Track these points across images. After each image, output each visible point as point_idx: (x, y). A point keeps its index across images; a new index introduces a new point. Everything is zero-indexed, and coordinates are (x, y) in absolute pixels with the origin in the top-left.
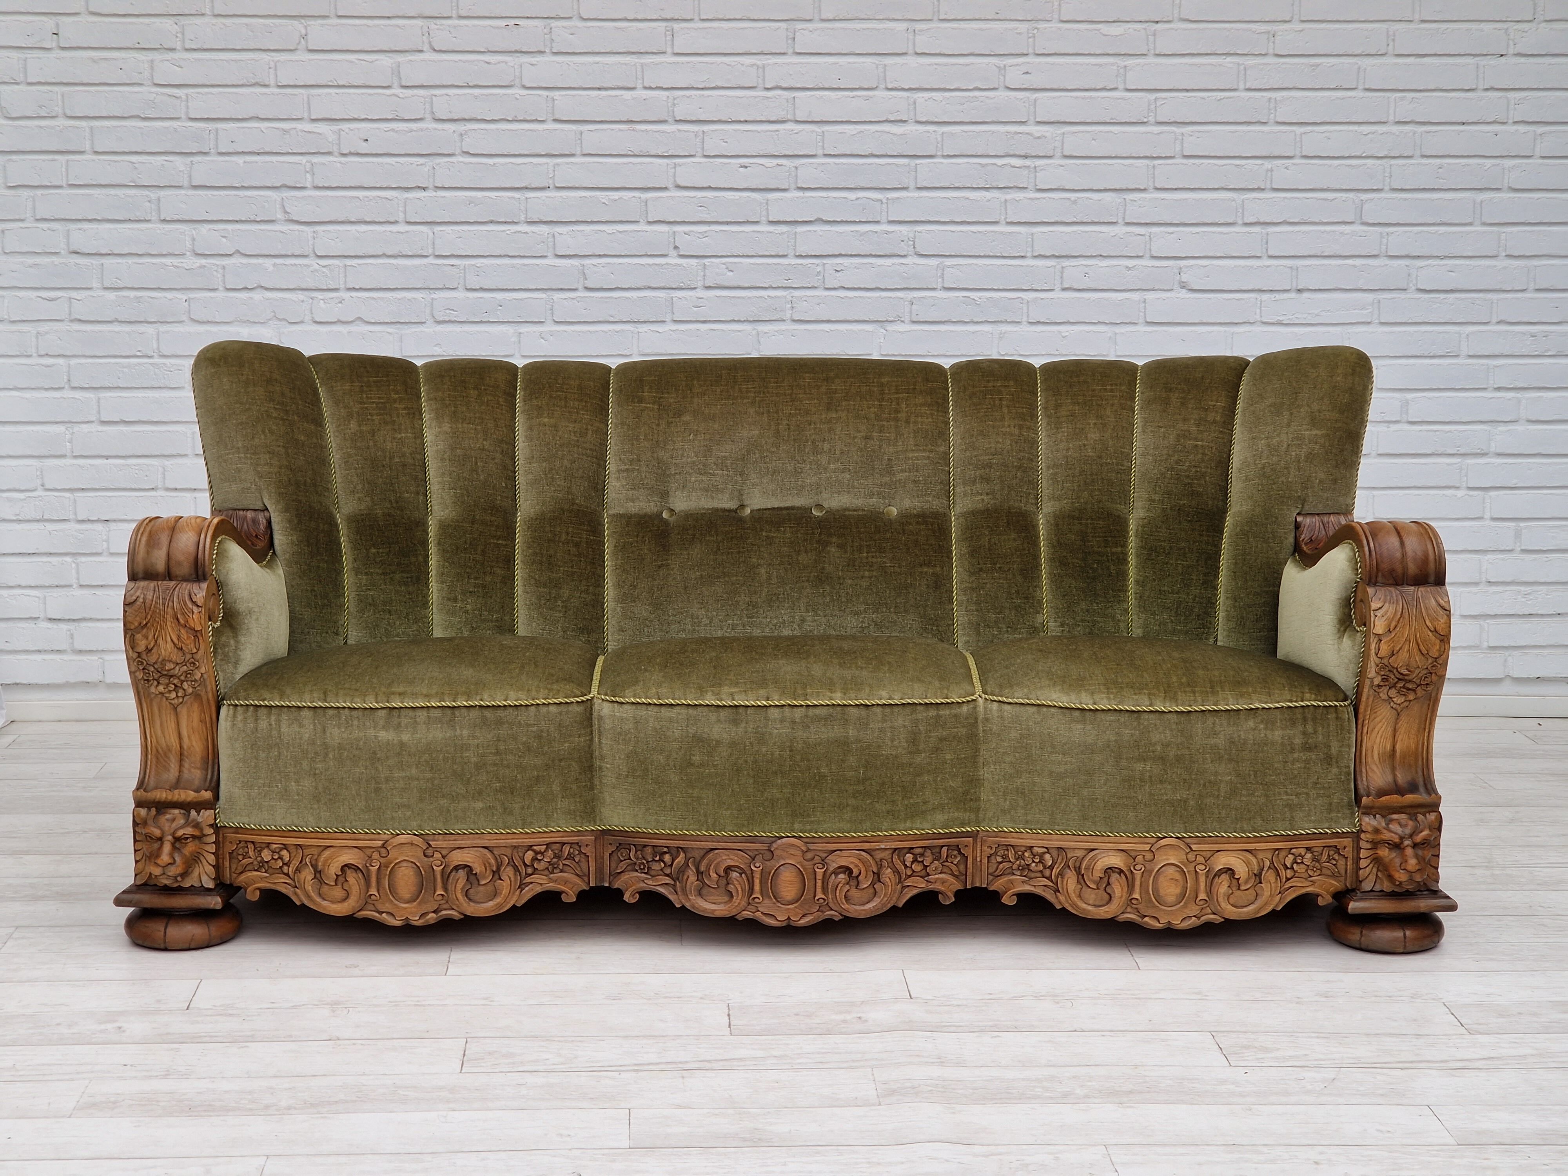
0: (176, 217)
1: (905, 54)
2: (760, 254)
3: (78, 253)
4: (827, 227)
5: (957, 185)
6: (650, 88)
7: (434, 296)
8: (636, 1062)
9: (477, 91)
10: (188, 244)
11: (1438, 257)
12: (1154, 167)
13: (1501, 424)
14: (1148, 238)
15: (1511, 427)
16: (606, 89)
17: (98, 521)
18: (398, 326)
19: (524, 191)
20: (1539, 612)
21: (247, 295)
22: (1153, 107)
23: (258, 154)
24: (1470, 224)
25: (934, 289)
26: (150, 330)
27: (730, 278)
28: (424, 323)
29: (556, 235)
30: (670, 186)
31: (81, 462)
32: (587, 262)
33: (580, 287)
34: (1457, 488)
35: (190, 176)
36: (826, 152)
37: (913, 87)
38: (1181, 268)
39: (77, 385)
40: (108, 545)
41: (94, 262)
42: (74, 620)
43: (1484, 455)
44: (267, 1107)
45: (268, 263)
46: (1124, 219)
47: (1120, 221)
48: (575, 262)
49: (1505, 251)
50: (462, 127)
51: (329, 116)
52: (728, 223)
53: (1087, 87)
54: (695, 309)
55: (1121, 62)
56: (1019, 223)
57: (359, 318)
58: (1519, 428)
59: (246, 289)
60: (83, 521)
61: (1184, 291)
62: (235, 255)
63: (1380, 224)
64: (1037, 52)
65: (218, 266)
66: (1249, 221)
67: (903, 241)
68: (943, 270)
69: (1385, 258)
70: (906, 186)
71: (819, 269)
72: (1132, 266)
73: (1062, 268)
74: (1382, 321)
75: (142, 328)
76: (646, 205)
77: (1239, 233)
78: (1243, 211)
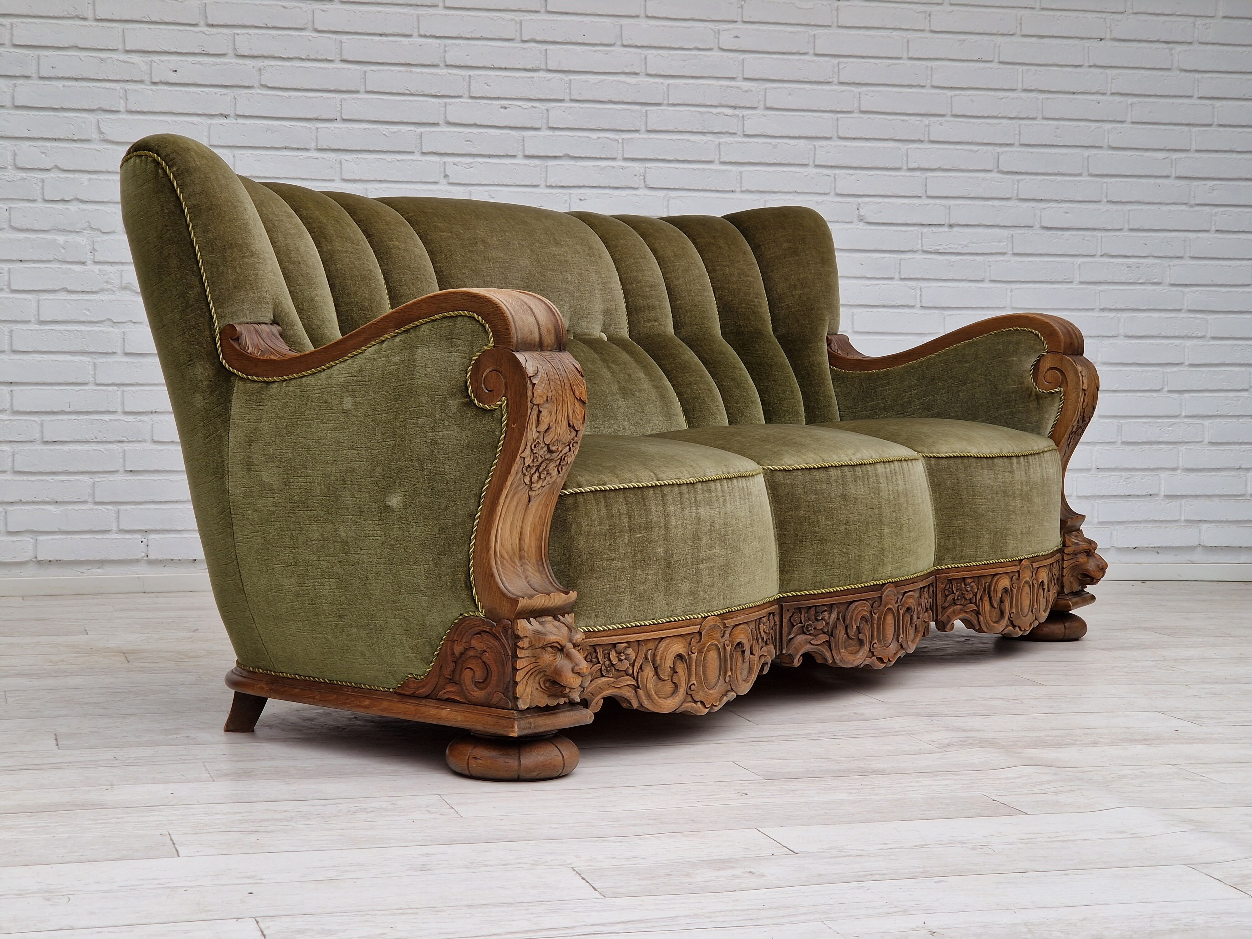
1: (637, 16)
2: (517, 183)
4: (573, 162)
5: (680, 129)
6: (425, 36)
9: (274, 32)
10: (10, 159)
11: (1056, 201)
12: (837, 119)
13: (1105, 338)
14: (833, 179)
15: (1112, 341)
16: (386, 35)
19: (315, 122)
20: (1136, 493)
21: (64, 206)
22: (836, 70)
23: (76, 79)
24: (1080, 175)
29: (343, 161)
30: (441, 122)
32: (369, 185)
35: (13, 98)
36: (573, 97)
37: (645, 44)
38: (859, 204)
45: (84, 178)
46: (814, 162)
47: (811, 163)
48: (360, 185)
49: (1107, 197)
50: (260, 63)
51: (143, 49)
53: (785, 50)
55: (812, 31)
56: (731, 163)
58: (1121, 342)
59: (63, 201)
61: (861, 224)
62: (53, 170)
63: (1012, 173)
64: (745, 20)
65: (37, 179)
66: (912, 167)
67: (636, 176)
68: (668, 201)
69: (1016, 201)
70: (638, 129)
71: (566, 198)
72: (820, 201)
73: (765, 201)
74: (1015, 252)
76: (421, 138)
77: (904, 176)
78: (907, 158)
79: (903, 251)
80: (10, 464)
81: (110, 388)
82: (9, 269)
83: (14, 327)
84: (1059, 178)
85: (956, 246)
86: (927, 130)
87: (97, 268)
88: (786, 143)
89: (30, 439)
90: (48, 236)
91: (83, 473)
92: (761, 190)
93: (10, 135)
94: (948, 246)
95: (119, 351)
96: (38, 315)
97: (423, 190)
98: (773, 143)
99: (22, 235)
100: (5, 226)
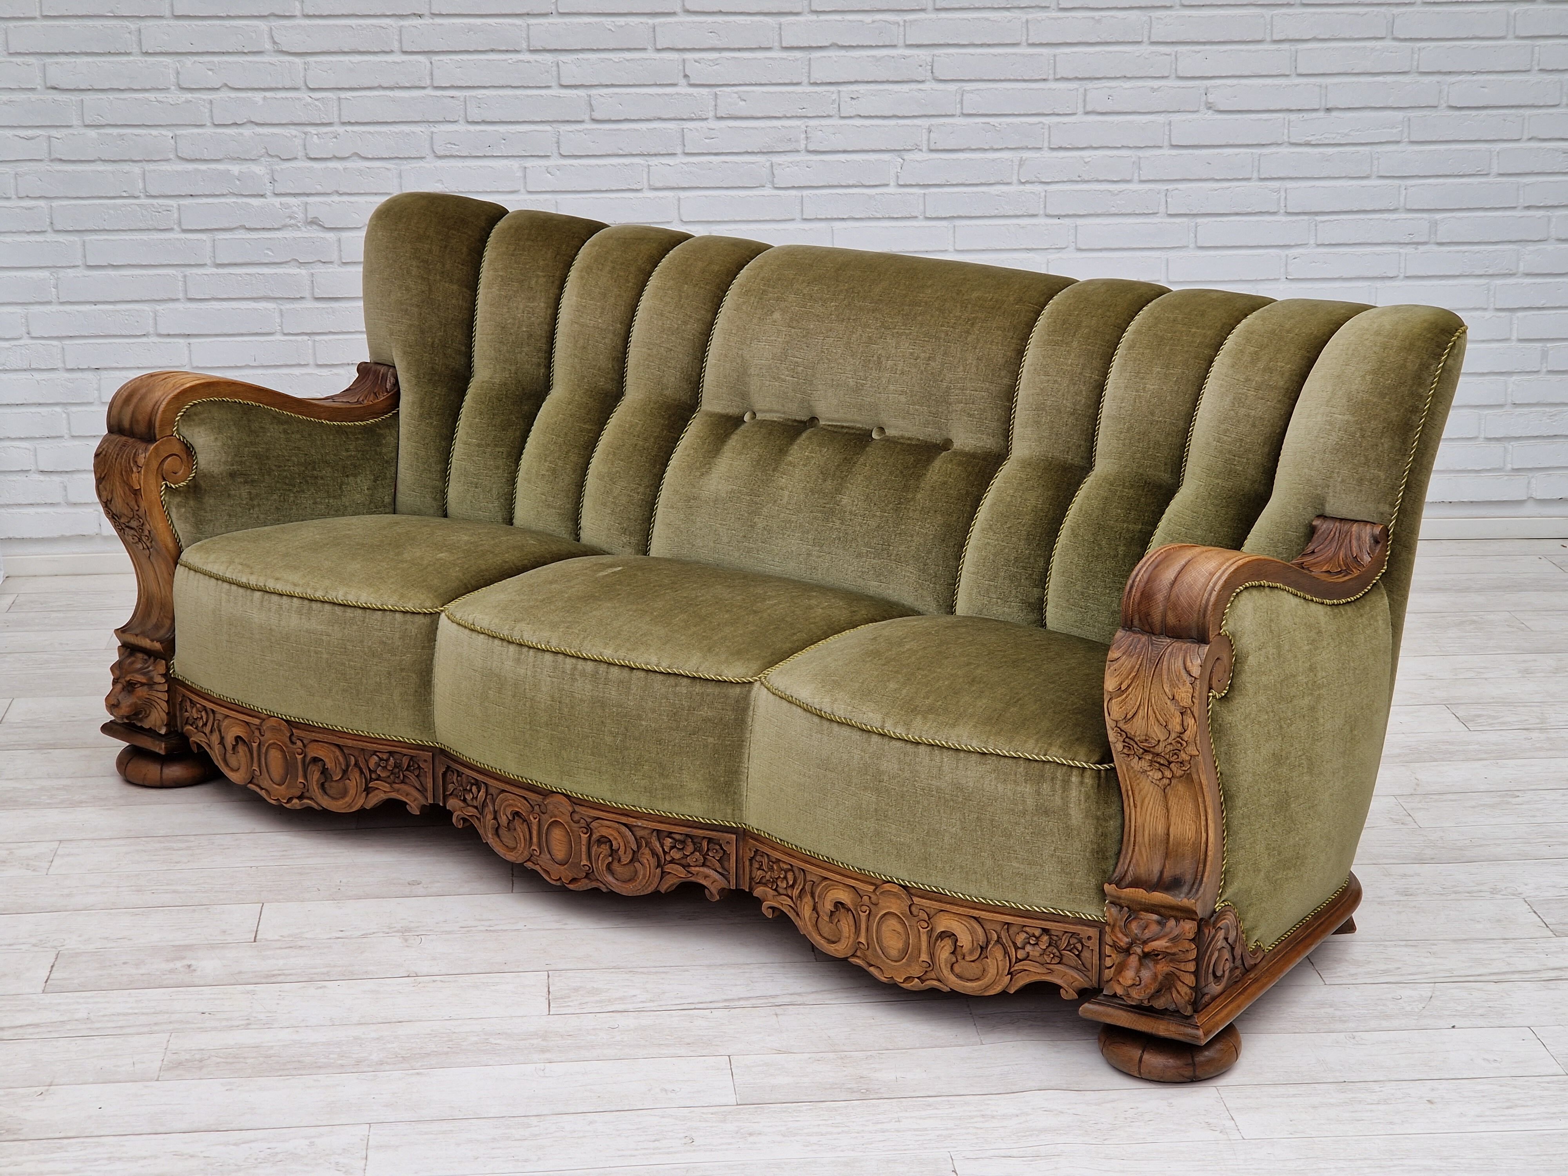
0: (158, 50)
2: (774, 82)
3: (55, 88)
4: (843, 53)
5: (977, 6)
7: (433, 129)
8: (725, 997)
10: (172, 78)
11: (1469, 73)
13: (1530, 243)
14: (1173, 56)
15: (1540, 246)
17: (89, 369)
18: (397, 161)
19: (525, 17)
21: (236, 130)
24: (1503, 38)
25: (953, 116)
26: (136, 169)
27: (742, 108)
28: (424, 158)
29: (561, 63)
30: (679, 10)
31: (68, 308)
32: (593, 92)
33: (587, 118)
34: (1485, 309)
35: (172, 5)
38: (1207, 89)
39: (60, 228)
40: (100, 393)
41: (73, 98)
43: (1512, 275)
44: (358, 1063)
45: (258, 97)
46: (1149, 38)
47: (1145, 40)
48: (582, 92)
49: (1538, 65)
52: (739, 50)
54: (707, 141)
56: (1041, 45)
57: (356, 154)
58: (1549, 247)
59: (235, 124)
60: (72, 370)
61: (1210, 112)
62: (223, 89)
63: (1411, 40)
65: (204, 100)
66: (1278, 39)
67: (921, 65)
68: (962, 95)
69: (1416, 75)
70: (923, 7)
71: (834, 96)
72: (1157, 87)
73: (1085, 90)
74: (1413, 140)
75: (126, 167)
76: (654, 31)
77: (1267, 50)
78: (1272, 27)
79: (1263, 145)
81: (299, 338)
82: (179, 205)
83: (188, 271)
84: (1475, 43)
85: (1334, 135)
87: (277, 201)
88: (1112, 17)
90: (220, 167)
92: (1080, 76)
93: (171, 50)
94: (1324, 136)
95: (307, 294)
96: (214, 257)
97: (658, 94)
98: (1097, 18)
99: (190, 167)
100: (172, 156)
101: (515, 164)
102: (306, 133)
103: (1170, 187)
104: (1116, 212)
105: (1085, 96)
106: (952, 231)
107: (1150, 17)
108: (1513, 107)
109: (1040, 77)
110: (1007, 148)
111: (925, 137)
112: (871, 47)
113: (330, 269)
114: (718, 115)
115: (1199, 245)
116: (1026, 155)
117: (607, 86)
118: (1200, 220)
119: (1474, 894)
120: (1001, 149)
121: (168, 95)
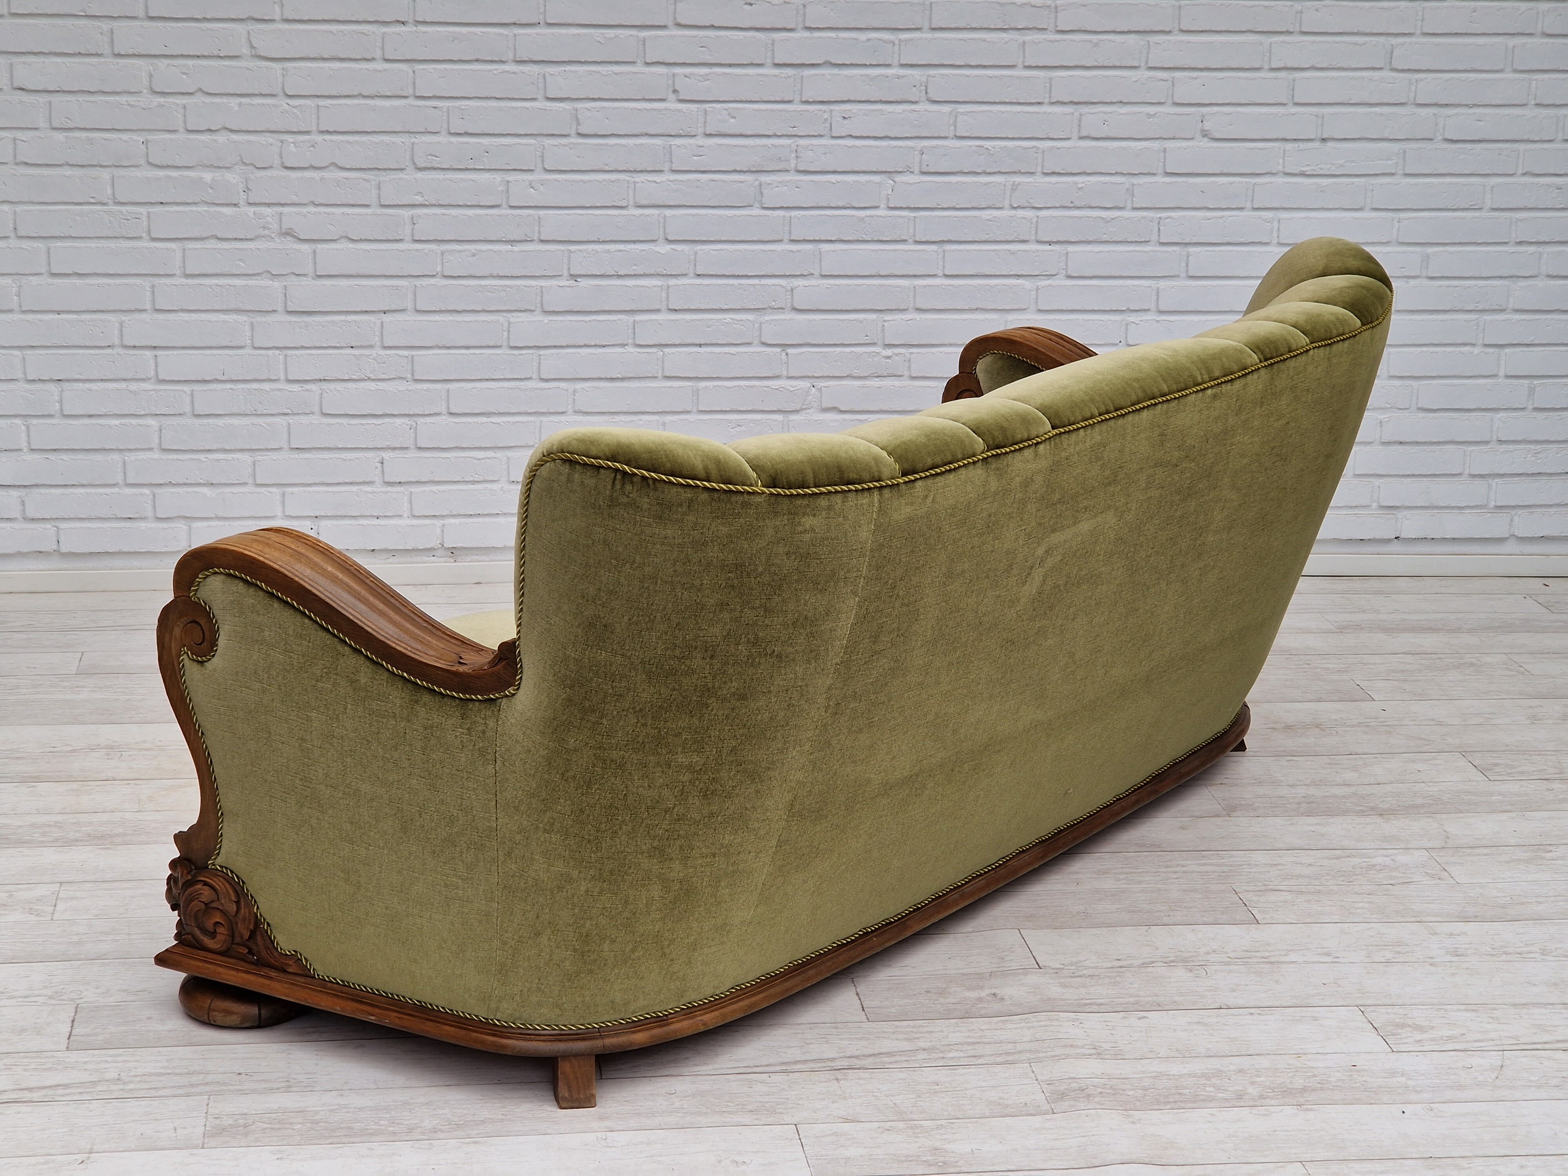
0: (131, 52)
2: (765, 99)
3: (22, 89)
4: (835, 71)
5: (973, 26)
7: (414, 140)
8: (780, 1060)
10: (145, 82)
11: (1466, 105)
12: (1180, 7)
13: (1520, 279)
14: (1170, 83)
15: (1531, 282)
17: (51, 380)
18: (376, 172)
19: (513, 28)
20: (1548, 471)
21: (210, 137)
24: (1500, 71)
25: (946, 138)
26: (105, 174)
27: (732, 125)
28: (404, 169)
29: (547, 75)
30: (670, 23)
31: (30, 317)
32: (579, 105)
33: (573, 132)
34: (1473, 345)
35: (146, 6)
38: (1203, 116)
39: (24, 234)
40: (61, 405)
42: (25, 486)
43: (1502, 311)
44: (411, 1130)
45: (234, 102)
46: (1147, 63)
47: (1143, 65)
48: (568, 106)
49: (1535, 99)
52: (730, 65)
54: (695, 158)
56: (1037, 67)
57: (334, 164)
58: (1540, 283)
59: (210, 130)
60: (33, 381)
61: (1206, 139)
62: (196, 94)
63: (1409, 71)
65: (177, 105)
66: (1276, 67)
67: (915, 86)
68: (956, 117)
69: (1413, 106)
70: (919, 27)
71: (826, 116)
72: (1153, 113)
73: (1081, 115)
74: (1407, 172)
75: (95, 172)
76: (644, 44)
77: (1264, 78)
78: (1270, 55)
79: (1258, 174)
80: (156, 441)
81: (270, 352)
82: (148, 213)
83: (156, 281)
84: (1473, 76)
85: (1328, 166)
86: (1299, 17)
87: (250, 211)
88: (1110, 40)
89: (179, 412)
90: (192, 174)
91: (242, 450)
92: (1075, 101)
93: (144, 53)
94: (1319, 166)
96: (184, 267)
97: (647, 110)
98: (1095, 41)
99: (161, 173)
100: (142, 162)
101: (498, 177)
102: (282, 142)
103: (1164, 215)
104: (1108, 239)
105: (1080, 121)
106: (941, 256)
107: (1148, 42)
108: (1507, 141)
109: (1035, 101)
110: (1000, 172)
111: (917, 159)
112: (865, 66)
113: (304, 281)
114: (708, 133)
115: (1190, 274)
116: (1018, 179)
117: (594, 99)
118: (1192, 249)
119: (1525, 956)
120: (994, 173)
121: (139, 99)
